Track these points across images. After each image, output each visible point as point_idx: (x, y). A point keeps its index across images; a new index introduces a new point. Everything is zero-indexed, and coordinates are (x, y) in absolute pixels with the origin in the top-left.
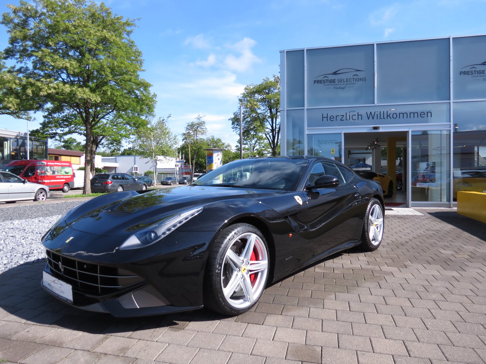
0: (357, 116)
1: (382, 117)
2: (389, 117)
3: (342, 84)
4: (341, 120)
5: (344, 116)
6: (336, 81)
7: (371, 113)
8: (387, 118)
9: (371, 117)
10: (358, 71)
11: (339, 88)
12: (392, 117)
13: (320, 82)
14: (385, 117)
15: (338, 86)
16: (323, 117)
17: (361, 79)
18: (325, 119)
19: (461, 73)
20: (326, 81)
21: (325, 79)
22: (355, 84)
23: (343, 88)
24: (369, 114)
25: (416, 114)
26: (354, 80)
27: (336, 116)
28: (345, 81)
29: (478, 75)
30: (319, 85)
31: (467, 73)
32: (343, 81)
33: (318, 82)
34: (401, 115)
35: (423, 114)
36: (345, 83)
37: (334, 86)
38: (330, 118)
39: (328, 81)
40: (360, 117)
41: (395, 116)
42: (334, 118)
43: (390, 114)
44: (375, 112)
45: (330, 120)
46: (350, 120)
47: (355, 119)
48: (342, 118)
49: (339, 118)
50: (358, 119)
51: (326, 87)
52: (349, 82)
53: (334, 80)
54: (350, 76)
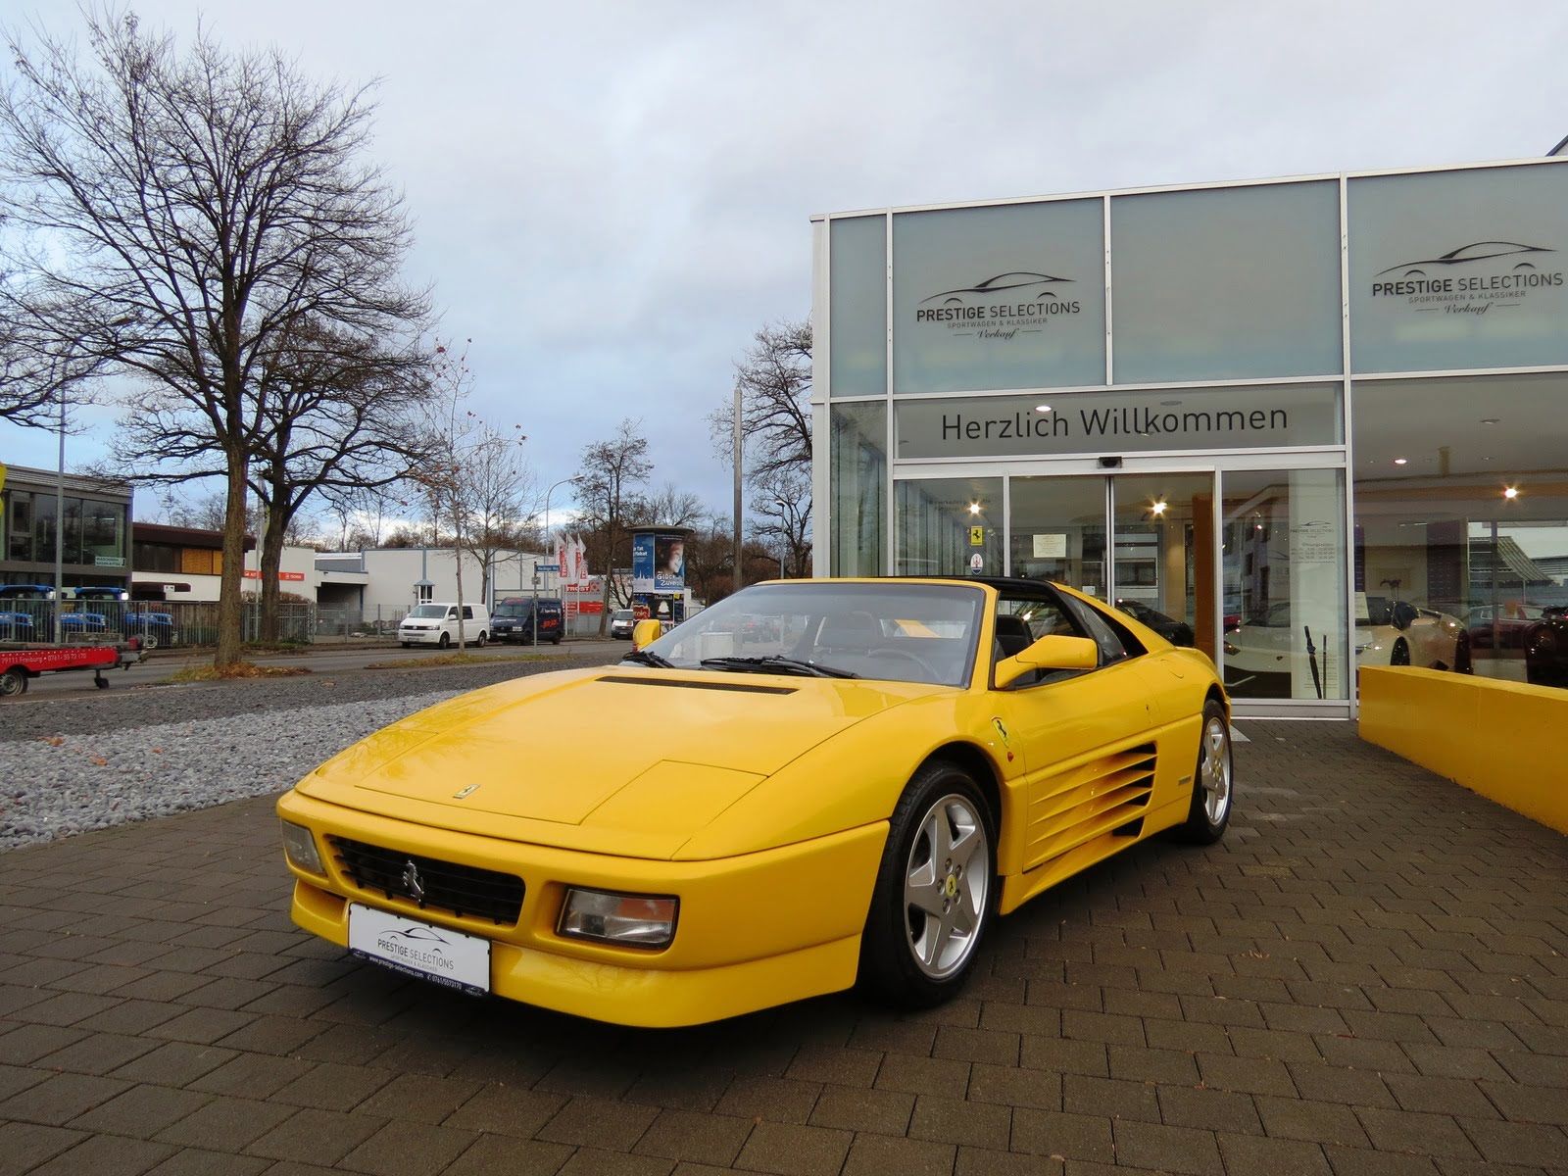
0: (1051, 421)
1: (1130, 427)
2: (1151, 428)
3: (1004, 320)
4: (1001, 436)
5: (1010, 422)
6: (987, 314)
7: (1095, 413)
8: (1147, 430)
9: (1095, 427)
10: (1055, 280)
11: (996, 335)
12: (1161, 427)
13: (935, 316)
14: (1141, 426)
15: (992, 330)
16: (945, 427)
17: (1065, 308)
18: (952, 433)
19: (1377, 288)
20: (954, 313)
21: (954, 305)
22: (1046, 321)
23: (1010, 335)
24: (1088, 415)
25: (1236, 419)
26: (1044, 308)
27: (987, 424)
28: (1015, 311)
29: (1431, 293)
30: (933, 324)
31: (1394, 290)
32: (1007, 313)
33: (930, 315)
35: (1259, 416)
36: (1011, 318)
37: (980, 329)
38: (968, 430)
39: (961, 312)
40: (1061, 425)
41: (1170, 423)
42: (979, 429)
43: (1157, 416)
44: (1108, 410)
45: (968, 435)
46: (1028, 435)
47: (1047, 434)
48: (1006, 428)
49: (995, 430)
50: (1055, 434)
51: (956, 331)
52: (1027, 317)
53: (981, 310)
54: (1029, 296)
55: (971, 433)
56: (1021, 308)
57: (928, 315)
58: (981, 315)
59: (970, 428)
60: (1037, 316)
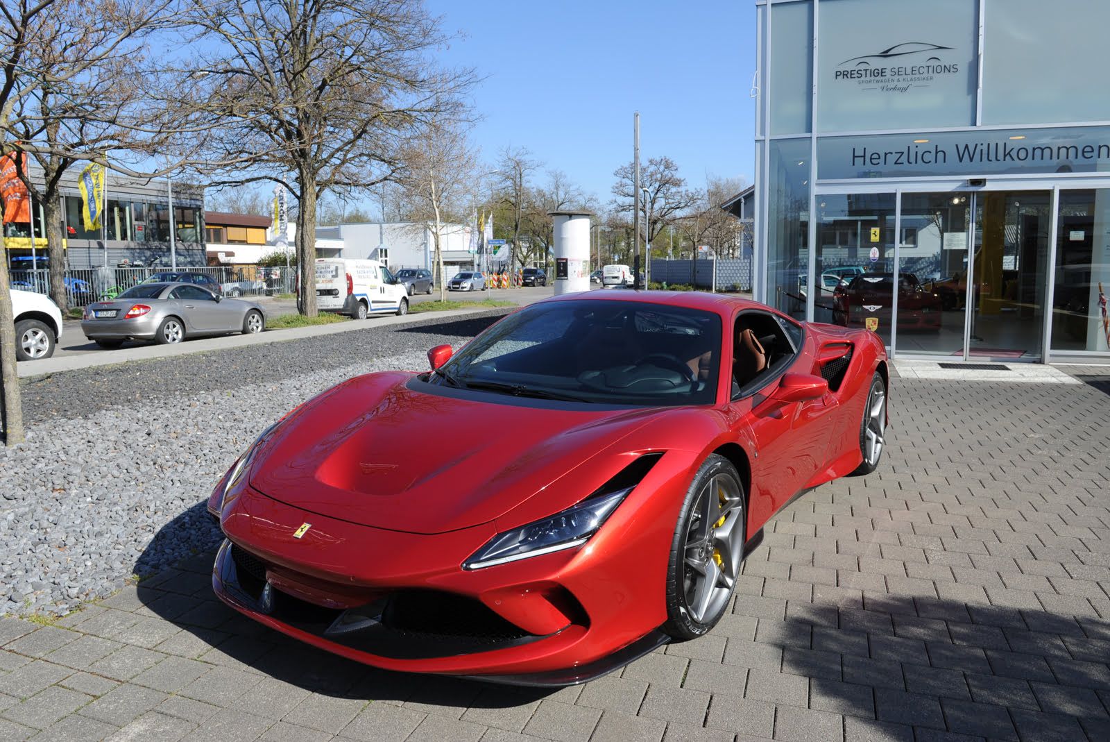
0: (934, 152)
1: (992, 156)
2: (1008, 157)
3: (901, 78)
4: (896, 163)
5: (903, 153)
6: (888, 73)
7: (967, 146)
8: (1005, 160)
9: (966, 157)
10: (940, 48)
11: (894, 89)
12: (1015, 157)
13: (849, 75)
14: (1001, 156)
15: (892, 85)
16: (854, 157)
17: (947, 69)
18: (859, 161)
20: (863, 73)
21: (863, 67)
22: (931, 78)
23: (906, 89)
24: (961, 150)
25: (1072, 151)
26: (931, 69)
27: (886, 154)
28: (909, 71)
30: (847, 81)
32: (903, 73)
33: (845, 74)
34: (1038, 152)
35: (1089, 149)
37: (881, 85)
38: (871, 159)
39: (868, 72)
40: (940, 155)
41: (1022, 155)
42: (879, 158)
43: (1013, 149)
44: (977, 144)
45: (871, 162)
46: (916, 162)
47: (930, 162)
48: (900, 157)
49: (892, 159)
50: (936, 162)
51: (864, 85)
52: (918, 76)
53: (883, 71)
54: (920, 60)
55: (873, 160)
56: (914, 69)
57: (844, 75)
58: (883, 74)
59: (873, 157)
60: (925, 75)
